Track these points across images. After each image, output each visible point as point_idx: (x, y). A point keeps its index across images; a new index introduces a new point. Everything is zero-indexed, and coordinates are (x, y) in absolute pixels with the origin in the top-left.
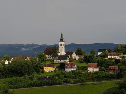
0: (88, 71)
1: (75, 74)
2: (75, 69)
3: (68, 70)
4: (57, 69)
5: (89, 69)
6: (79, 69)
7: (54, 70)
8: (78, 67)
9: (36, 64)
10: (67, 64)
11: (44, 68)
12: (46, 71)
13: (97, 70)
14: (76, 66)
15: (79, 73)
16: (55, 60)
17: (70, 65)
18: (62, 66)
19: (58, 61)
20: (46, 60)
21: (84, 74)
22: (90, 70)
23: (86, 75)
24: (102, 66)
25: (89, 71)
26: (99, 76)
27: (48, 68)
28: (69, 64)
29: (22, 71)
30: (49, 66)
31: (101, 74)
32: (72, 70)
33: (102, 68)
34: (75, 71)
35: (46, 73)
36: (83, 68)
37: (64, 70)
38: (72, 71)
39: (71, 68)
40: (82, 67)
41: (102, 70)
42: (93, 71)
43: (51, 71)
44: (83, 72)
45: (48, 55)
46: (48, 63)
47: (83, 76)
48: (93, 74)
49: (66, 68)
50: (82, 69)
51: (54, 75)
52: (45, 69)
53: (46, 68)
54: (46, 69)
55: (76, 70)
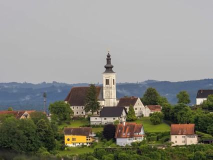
0: (173, 145)
1: (139, 152)
2: (140, 140)
3: (122, 142)
4: (97, 141)
5: (173, 138)
6: (149, 140)
7: (88, 141)
8: (147, 135)
9: (45, 127)
10: (121, 128)
11: (66, 137)
12: (71, 145)
13: (193, 141)
14: (142, 133)
15: (150, 149)
16: (92, 119)
17: (127, 129)
18: (110, 133)
19: (99, 119)
20: (70, 119)
21: (163, 151)
22: (177, 140)
23: (168, 155)
24: (206, 132)
25: (175, 144)
26: (197, 155)
27: (74, 137)
28: (126, 127)
29: (11, 145)
30: (78, 132)
31: (203, 150)
32: (134, 141)
33: (206, 135)
34: (139, 144)
35: (69, 149)
36: (161, 138)
37: (115, 141)
38: (133, 144)
39: (132, 136)
40: (157, 133)
41: (207, 142)
42: (184, 144)
43: (83, 146)
44: (159, 148)
45: (75, 107)
46: (76, 125)
47: (160, 155)
48: (183, 150)
49: (120, 136)
50: (158, 140)
51: (90, 154)
52: (68, 140)
53: (70, 137)
54: (71, 139)
55: (143, 142)
